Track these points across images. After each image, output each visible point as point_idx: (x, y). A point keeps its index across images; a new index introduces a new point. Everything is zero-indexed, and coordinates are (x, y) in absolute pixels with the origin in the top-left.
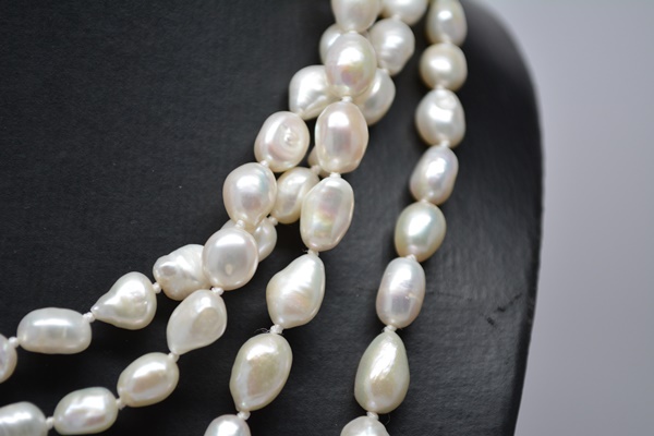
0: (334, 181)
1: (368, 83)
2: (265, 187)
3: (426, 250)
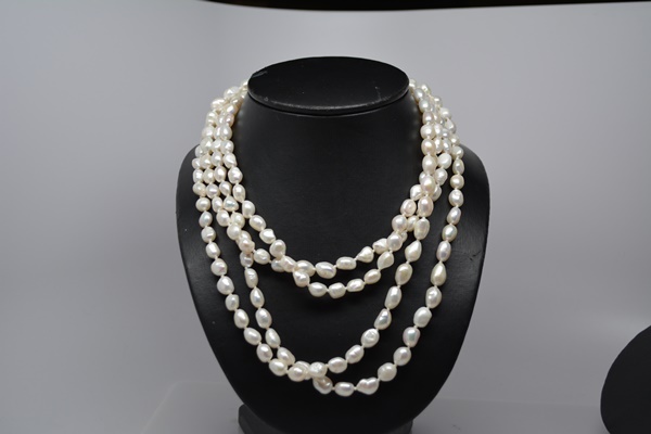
0: (424, 220)
1: (433, 190)
2: (404, 222)
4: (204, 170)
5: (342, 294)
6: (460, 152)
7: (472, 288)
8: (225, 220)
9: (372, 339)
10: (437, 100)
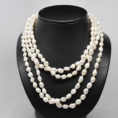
0: (91, 56)
1: (94, 47)
2: (84, 56)
3: (99, 62)
4: (25, 39)
5: (65, 78)
6: (102, 35)
7: (105, 77)
8: (30, 55)
9: (74, 92)
10: (96, 19)
